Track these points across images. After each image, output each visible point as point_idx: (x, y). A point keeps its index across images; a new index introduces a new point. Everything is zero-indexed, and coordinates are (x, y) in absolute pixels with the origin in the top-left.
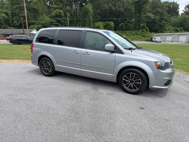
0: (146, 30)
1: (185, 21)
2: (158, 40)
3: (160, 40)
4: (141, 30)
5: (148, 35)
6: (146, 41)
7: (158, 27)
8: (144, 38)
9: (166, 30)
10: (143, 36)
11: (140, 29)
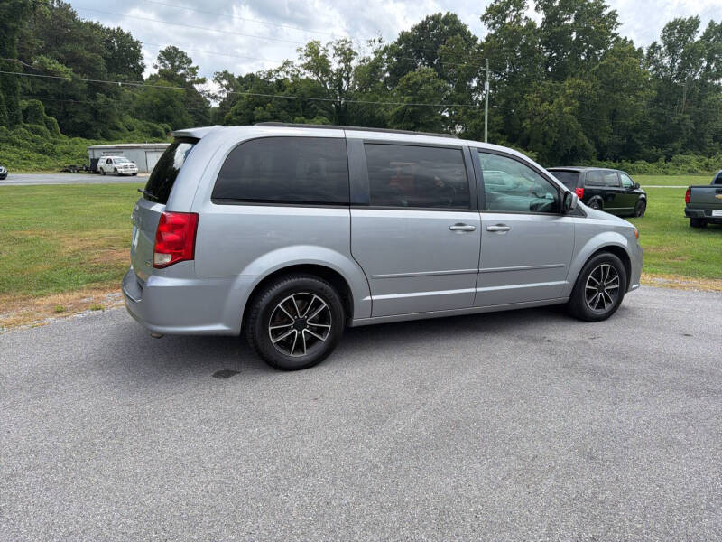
0: (49, 125)
1: (170, 102)
2: (126, 167)
3: (132, 167)
4: (27, 125)
5: (65, 147)
6: (68, 171)
7: (88, 117)
8: (50, 162)
9: (118, 129)
10: (43, 152)
11: (18, 122)
